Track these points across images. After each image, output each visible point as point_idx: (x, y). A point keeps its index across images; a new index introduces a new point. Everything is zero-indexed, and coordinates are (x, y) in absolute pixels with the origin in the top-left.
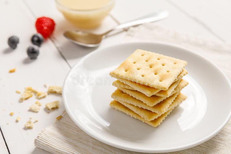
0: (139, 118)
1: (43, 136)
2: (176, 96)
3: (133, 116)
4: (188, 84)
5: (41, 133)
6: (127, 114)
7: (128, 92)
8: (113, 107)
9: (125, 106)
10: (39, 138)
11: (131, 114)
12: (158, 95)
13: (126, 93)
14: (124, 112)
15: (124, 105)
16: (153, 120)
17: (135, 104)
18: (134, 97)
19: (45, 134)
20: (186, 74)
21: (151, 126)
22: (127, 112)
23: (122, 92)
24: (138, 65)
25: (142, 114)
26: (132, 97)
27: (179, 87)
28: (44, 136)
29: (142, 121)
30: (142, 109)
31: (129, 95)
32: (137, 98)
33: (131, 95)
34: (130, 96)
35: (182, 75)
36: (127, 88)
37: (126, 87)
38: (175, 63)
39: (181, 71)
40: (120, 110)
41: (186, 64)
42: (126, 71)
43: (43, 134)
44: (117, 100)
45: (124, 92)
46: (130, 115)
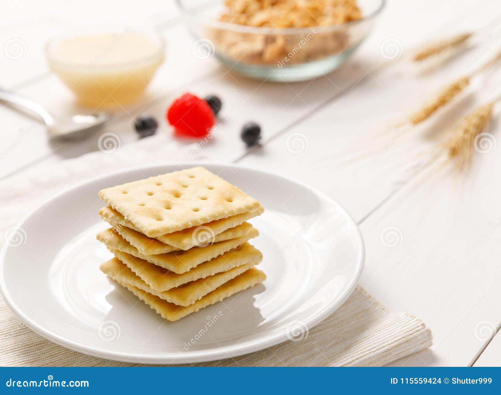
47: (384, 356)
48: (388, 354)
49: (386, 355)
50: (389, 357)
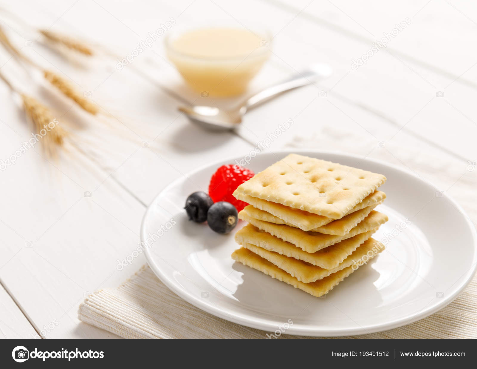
0: (287, 280)
1: (95, 299)
2: (362, 241)
3: (275, 276)
4: (387, 220)
5: (93, 295)
6: (265, 273)
7: (268, 228)
8: (238, 261)
9: (262, 256)
10: (88, 302)
11: (272, 273)
12: (324, 231)
13: (264, 231)
14: (259, 269)
15: (260, 254)
16: (314, 281)
17: (281, 249)
18: (278, 237)
19: (100, 297)
20: (381, 197)
21: (309, 294)
22: (265, 269)
23: (256, 229)
24: (288, 177)
25: (293, 270)
26: (275, 237)
27: (367, 223)
28: (99, 300)
29: (293, 286)
30: (293, 259)
31: (269, 234)
32: (284, 239)
33: (272, 234)
34: (272, 236)
35: (374, 198)
36: (267, 220)
37: (265, 218)
38: (362, 178)
39: (371, 190)
40: (251, 266)
41: (384, 180)
42: (265, 185)
43: (96, 296)
44: (245, 248)
45: (260, 228)
46: (270, 274)
47: (121, 328)
48: (119, 327)
49: (123, 329)
50: (119, 330)
